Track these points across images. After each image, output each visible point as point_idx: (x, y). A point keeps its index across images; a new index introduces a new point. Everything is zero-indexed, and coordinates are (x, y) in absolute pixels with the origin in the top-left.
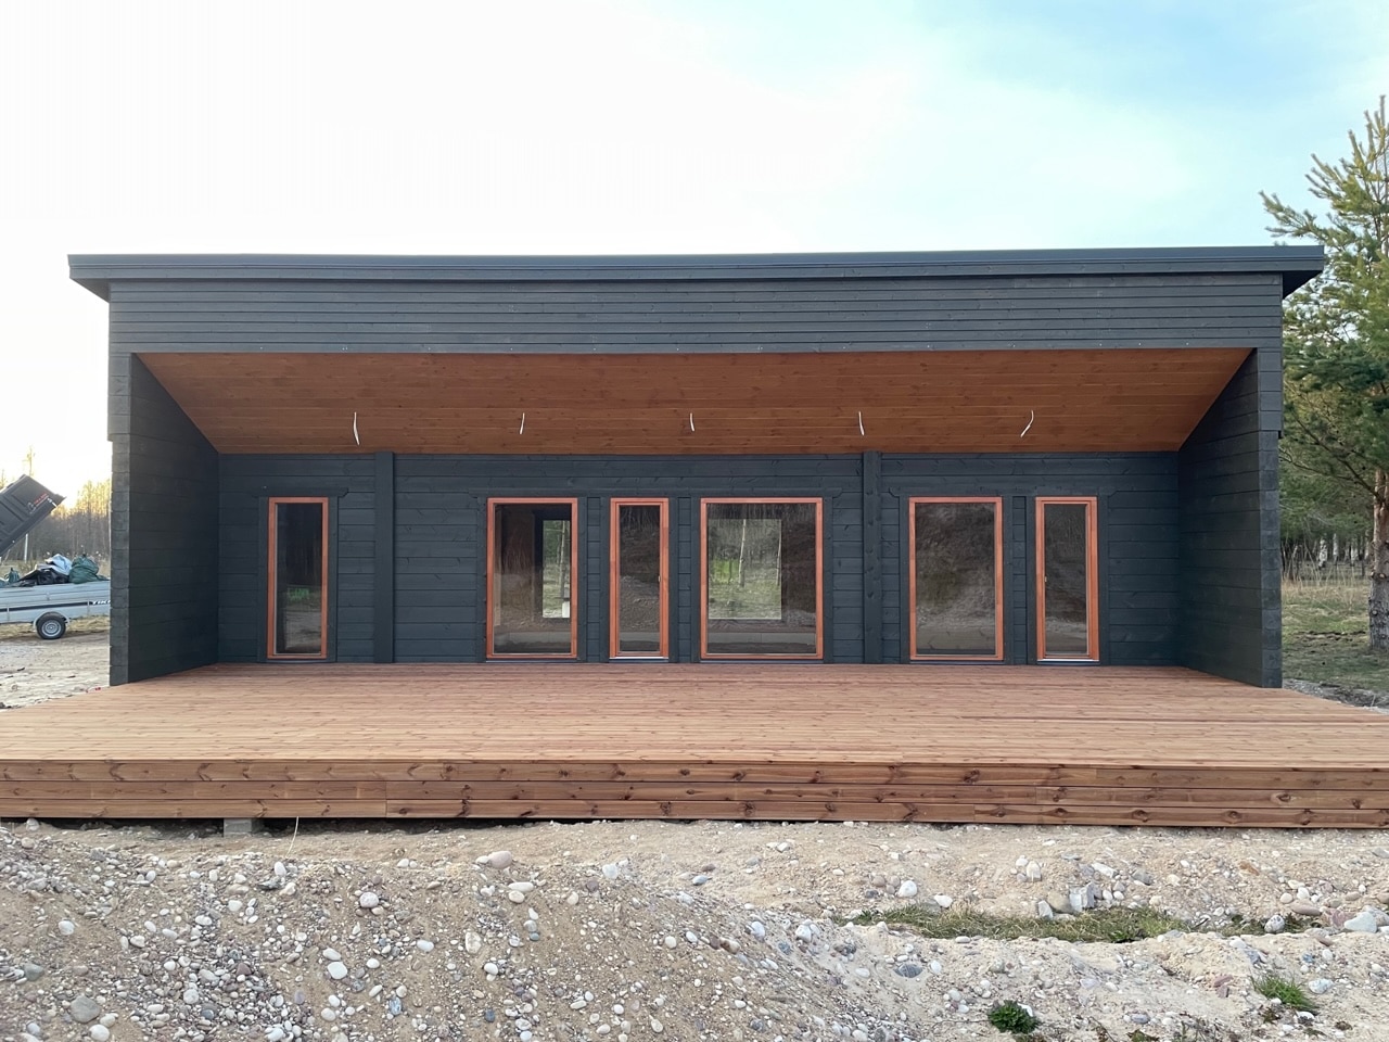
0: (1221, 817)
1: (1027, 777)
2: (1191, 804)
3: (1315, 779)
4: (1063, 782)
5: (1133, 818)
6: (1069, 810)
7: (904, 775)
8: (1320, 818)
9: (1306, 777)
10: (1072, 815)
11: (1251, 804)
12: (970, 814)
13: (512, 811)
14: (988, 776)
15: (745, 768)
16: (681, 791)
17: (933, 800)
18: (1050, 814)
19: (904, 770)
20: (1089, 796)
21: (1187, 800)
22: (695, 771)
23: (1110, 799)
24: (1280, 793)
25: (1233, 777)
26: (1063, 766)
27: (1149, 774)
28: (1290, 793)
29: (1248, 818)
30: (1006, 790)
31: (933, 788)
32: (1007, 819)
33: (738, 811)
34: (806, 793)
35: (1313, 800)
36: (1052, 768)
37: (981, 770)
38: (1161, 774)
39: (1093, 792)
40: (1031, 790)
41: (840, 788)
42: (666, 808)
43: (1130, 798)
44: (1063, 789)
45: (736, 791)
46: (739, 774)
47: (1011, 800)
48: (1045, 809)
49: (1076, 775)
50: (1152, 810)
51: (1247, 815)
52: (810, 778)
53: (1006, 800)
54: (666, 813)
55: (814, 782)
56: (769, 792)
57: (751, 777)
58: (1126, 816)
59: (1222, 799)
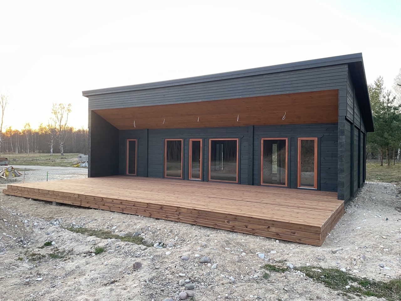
0: (213, 225)
1: (173, 209)
2: (206, 220)
3: (236, 218)
4: (180, 211)
5: (194, 222)
6: (181, 218)
7: (150, 206)
8: (237, 229)
9: (234, 217)
10: (181, 220)
11: (220, 222)
12: (162, 217)
13: (87, 206)
14: (165, 208)
15: (123, 201)
16: (112, 205)
17: (155, 213)
18: (177, 219)
19: (150, 205)
20: (185, 215)
21: (206, 219)
22: (115, 201)
23: (189, 217)
24: (227, 221)
25: (216, 214)
26: (180, 207)
27: (197, 211)
28: (230, 221)
29: (219, 226)
30: (169, 212)
31: (155, 210)
32: (169, 219)
33: (121, 210)
34: (133, 208)
35: (235, 224)
36: (178, 207)
37: (164, 206)
38: (200, 212)
39: (186, 215)
40: (173, 212)
41: (138, 208)
42: (110, 208)
43: (193, 217)
44: (180, 213)
45: (121, 206)
46: (121, 202)
47: (170, 215)
48: (176, 218)
49: (183, 210)
50: (198, 221)
51: (219, 225)
52: (133, 205)
53: (168, 214)
54: (110, 209)
55: (134, 206)
56: (126, 207)
57: (123, 203)
58: (192, 222)
59: (213, 220)
